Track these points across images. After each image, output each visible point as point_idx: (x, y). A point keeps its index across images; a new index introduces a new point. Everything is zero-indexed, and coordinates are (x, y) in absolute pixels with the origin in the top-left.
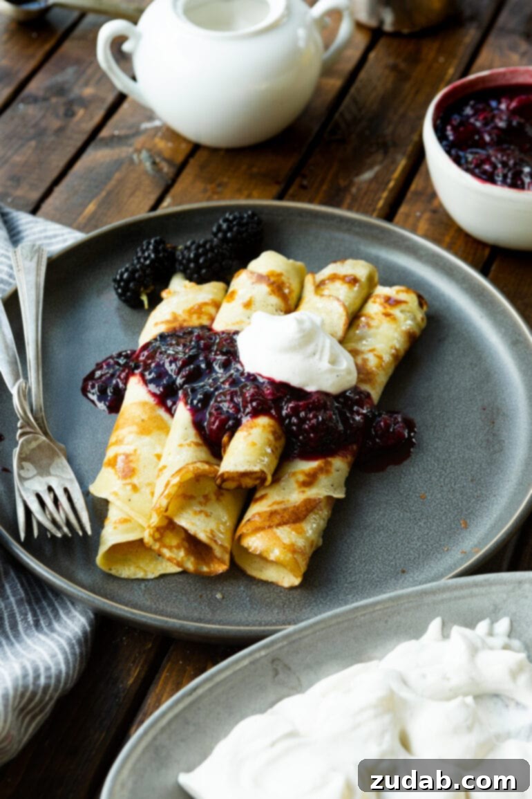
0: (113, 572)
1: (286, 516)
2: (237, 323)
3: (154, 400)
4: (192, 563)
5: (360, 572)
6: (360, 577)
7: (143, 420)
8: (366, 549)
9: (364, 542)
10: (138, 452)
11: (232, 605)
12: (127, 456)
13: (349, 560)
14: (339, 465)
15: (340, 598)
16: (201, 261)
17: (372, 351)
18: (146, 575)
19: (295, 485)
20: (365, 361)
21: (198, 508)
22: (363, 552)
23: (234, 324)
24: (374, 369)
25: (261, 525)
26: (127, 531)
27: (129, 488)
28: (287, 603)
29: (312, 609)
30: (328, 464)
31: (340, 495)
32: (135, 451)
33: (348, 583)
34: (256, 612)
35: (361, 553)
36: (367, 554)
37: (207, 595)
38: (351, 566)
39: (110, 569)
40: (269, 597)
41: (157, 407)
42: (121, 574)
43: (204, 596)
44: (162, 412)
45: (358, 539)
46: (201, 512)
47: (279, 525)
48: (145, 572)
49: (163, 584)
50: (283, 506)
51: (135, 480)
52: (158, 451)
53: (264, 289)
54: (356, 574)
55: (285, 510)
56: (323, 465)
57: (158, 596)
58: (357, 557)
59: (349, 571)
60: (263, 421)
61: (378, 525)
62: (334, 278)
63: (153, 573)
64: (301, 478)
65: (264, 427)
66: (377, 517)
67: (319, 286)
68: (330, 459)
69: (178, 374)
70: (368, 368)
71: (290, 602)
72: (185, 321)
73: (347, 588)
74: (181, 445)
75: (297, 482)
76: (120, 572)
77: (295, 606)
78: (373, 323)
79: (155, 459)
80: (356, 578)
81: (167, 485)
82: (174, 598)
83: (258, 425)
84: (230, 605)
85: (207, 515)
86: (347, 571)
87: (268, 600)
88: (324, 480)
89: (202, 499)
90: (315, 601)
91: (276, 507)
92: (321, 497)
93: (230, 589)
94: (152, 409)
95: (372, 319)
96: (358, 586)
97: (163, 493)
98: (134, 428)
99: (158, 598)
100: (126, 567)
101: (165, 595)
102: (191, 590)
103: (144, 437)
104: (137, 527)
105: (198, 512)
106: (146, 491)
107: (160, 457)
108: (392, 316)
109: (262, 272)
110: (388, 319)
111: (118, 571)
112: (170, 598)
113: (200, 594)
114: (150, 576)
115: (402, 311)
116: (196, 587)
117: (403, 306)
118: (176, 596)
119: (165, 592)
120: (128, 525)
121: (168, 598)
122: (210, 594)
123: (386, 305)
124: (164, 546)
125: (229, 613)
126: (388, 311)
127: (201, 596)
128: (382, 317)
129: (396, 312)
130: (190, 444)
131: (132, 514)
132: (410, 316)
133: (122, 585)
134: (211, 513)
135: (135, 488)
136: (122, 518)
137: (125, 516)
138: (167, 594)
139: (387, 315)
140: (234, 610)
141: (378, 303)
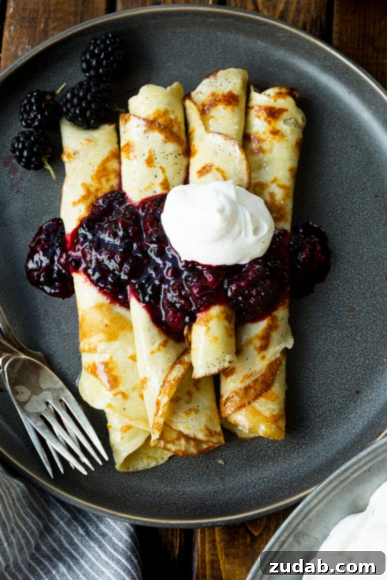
0: (131, 470)
1: (259, 387)
2: (149, 187)
3: (107, 299)
5: (324, 403)
6: (325, 408)
7: (106, 326)
8: (322, 378)
9: (318, 372)
10: (114, 359)
11: (235, 467)
12: (106, 364)
13: (312, 393)
14: (282, 313)
15: (317, 434)
16: (88, 114)
17: (274, 181)
18: (158, 462)
19: (255, 353)
20: (272, 195)
21: (187, 407)
22: (321, 382)
23: (146, 190)
24: (282, 202)
25: (242, 403)
26: (133, 437)
27: (120, 397)
28: (277, 451)
29: (298, 452)
30: (274, 319)
31: (290, 344)
32: (111, 358)
33: (318, 417)
34: (256, 469)
35: (319, 384)
36: (324, 383)
37: (212, 465)
38: (315, 399)
39: (128, 468)
40: (261, 451)
41: (112, 306)
42: (138, 468)
43: (210, 465)
44: (118, 309)
45: (313, 370)
46: (190, 410)
47: (256, 398)
48: (156, 459)
49: (174, 464)
50: (253, 378)
51: (122, 388)
52: (130, 352)
53: (157, 137)
54: (321, 406)
55: (256, 381)
56: (270, 322)
57: (174, 478)
58: (317, 389)
59: (315, 405)
60: (215, 310)
61: (324, 350)
62: (215, 100)
63: (162, 459)
64: (258, 343)
65: (218, 317)
66: (322, 343)
67: (204, 112)
68: (275, 313)
69: (120, 270)
70: (277, 203)
71: (279, 451)
72: (97, 190)
73: (318, 422)
74: (152, 353)
75: (256, 348)
76: (136, 467)
77: (284, 453)
78: (266, 146)
79: (131, 361)
80: (322, 410)
82: (187, 476)
83: (213, 316)
84: (233, 469)
85: (197, 411)
86: (313, 405)
87: (261, 454)
88: (275, 336)
89: (186, 398)
90: (298, 443)
91: (248, 382)
92: (278, 355)
93: (227, 452)
94: (110, 310)
95: (264, 141)
96: (326, 418)
97: (157, 412)
98: (102, 336)
99: (175, 480)
100: (139, 461)
101: (179, 475)
102: (197, 463)
103: (113, 342)
104: (138, 431)
105: (188, 412)
106: (134, 395)
107: (133, 358)
108: (280, 133)
109: (149, 116)
110: (277, 137)
111: (134, 467)
112: (184, 477)
113: (206, 465)
114: (161, 462)
115: (285, 122)
116: (201, 459)
117: (285, 115)
118: (188, 474)
119: (177, 472)
120: (131, 432)
121: (183, 477)
122: (214, 462)
123: (270, 119)
124: (167, 442)
125: (235, 477)
126: (274, 128)
127: (207, 467)
128: (271, 136)
129: (280, 125)
130: (159, 347)
131: (132, 423)
132: (292, 123)
133: (142, 477)
134: (198, 406)
135: (125, 396)
136: (123, 426)
137: (125, 424)
138: (180, 474)
139: (275, 133)
140: (238, 473)
141: (262, 118)
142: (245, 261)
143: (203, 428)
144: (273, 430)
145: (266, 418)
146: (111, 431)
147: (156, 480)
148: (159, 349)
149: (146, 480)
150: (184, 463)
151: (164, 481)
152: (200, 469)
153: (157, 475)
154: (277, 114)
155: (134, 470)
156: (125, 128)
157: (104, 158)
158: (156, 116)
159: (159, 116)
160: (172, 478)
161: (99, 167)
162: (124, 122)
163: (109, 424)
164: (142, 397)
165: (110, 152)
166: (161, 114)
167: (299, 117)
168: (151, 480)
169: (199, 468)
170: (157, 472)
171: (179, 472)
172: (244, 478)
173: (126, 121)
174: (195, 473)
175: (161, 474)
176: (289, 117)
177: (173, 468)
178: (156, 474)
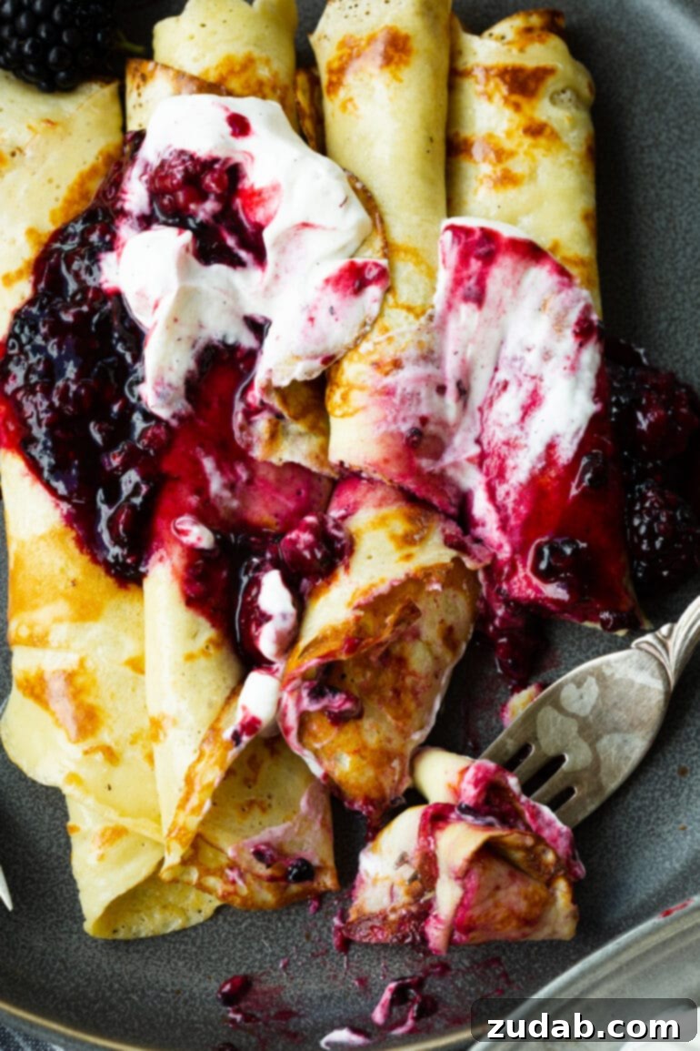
0: (121, 935)
7: (74, 583)
10: (89, 664)
12: (70, 677)
16: (52, 56)
18: (188, 919)
26: (127, 857)
27: (99, 757)
32: (82, 663)
39: (115, 931)
42: (139, 932)
48: (184, 911)
49: (227, 927)
51: (105, 737)
52: (130, 649)
57: (226, 960)
63: (200, 911)
74: (191, 657)
76: (134, 929)
78: (518, 167)
79: (129, 672)
81: (189, 781)
82: (259, 956)
95: (512, 154)
97: (186, 799)
98: (62, 608)
99: (228, 964)
100: (142, 915)
101: (238, 954)
102: (283, 926)
103: (88, 625)
104: (142, 842)
105: (247, 809)
106: (133, 755)
107: (137, 665)
108: (548, 131)
109: (207, 71)
110: (542, 141)
111: (130, 929)
112: (251, 959)
113: (305, 932)
114: (196, 919)
115: (553, 101)
116: (292, 918)
117: (551, 84)
118: (261, 951)
119: (234, 946)
120: (123, 843)
121: (247, 959)
122: (324, 925)
123: (515, 98)
124: (206, 872)
125: (375, 964)
126: (531, 119)
127: (308, 937)
128: (528, 141)
129: (547, 110)
130: (207, 648)
131: (127, 822)
132: (570, 100)
133: (147, 954)
134: (269, 795)
135: (111, 755)
136: (106, 829)
137: (111, 825)
138: (241, 951)
139: (536, 130)
140: (382, 953)
141: (497, 98)
146: (75, 840)
147: (181, 964)
148: (205, 651)
149: (159, 963)
150: (252, 925)
151: (201, 966)
152: (290, 941)
153: (185, 951)
154: (532, 85)
155: (130, 936)
156: (139, 95)
157: (86, 168)
158: (224, 72)
159: (232, 72)
160: (221, 959)
161: (71, 190)
162: (138, 80)
163: (70, 823)
164: (150, 758)
165: (101, 153)
166: (237, 68)
167: (583, 82)
168: (169, 962)
169: (288, 938)
170: (186, 944)
171: (240, 946)
172: (397, 965)
173: (144, 78)
174: (278, 950)
175: (194, 950)
176: (560, 86)
177: (223, 935)
178: (183, 947)
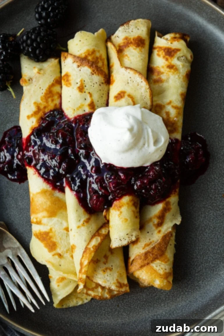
0: (64, 307)
1: (155, 252)
2: (80, 107)
3: (50, 187)
4: (107, 293)
5: (202, 263)
6: (203, 266)
7: (49, 206)
8: (201, 245)
9: (198, 240)
10: (53, 230)
11: (137, 306)
13: (193, 256)
14: (174, 199)
15: (196, 285)
16: (37, 52)
17: (170, 103)
18: (83, 301)
19: (154, 228)
20: (168, 114)
21: (104, 267)
22: (200, 248)
23: (78, 109)
24: (175, 119)
25: (143, 264)
26: (66, 286)
27: (57, 257)
28: (167, 296)
29: (182, 297)
30: (168, 204)
31: (178, 221)
32: (51, 229)
33: (198, 273)
34: (152, 308)
35: (199, 249)
36: (202, 248)
37: (122, 304)
38: (196, 260)
39: (63, 306)
40: (156, 295)
41: (53, 191)
42: (69, 306)
43: (120, 305)
44: (57, 194)
45: (195, 239)
46: (107, 269)
47: (153, 261)
48: (82, 299)
49: (95, 303)
50: (152, 246)
51: (59, 251)
52: (65, 225)
53: (86, 70)
54: (200, 265)
55: (154, 248)
56: (165, 206)
57: (94, 313)
58: (197, 253)
59: (195, 264)
60: (126, 199)
61: (203, 225)
62: (128, 43)
63: (87, 299)
64: (156, 221)
65: (128, 204)
66: (202, 220)
67: (120, 51)
68: (168, 200)
69: (59, 168)
70: (171, 120)
71: (169, 296)
72: (45, 107)
73: (197, 276)
74: (79, 227)
75: (154, 225)
76: (68, 305)
77: (172, 298)
78: (163, 77)
79: (65, 232)
80: (200, 268)
82: (104, 312)
83: (124, 204)
84: (136, 307)
85: (111, 270)
86: (194, 264)
87: (156, 297)
88: (168, 215)
89: (104, 260)
90: (182, 291)
91: (148, 249)
92: (170, 230)
93: (133, 295)
94: (51, 195)
95: (162, 73)
96: (203, 273)
98: (45, 214)
99: (95, 314)
100: (70, 301)
101: (98, 311)
102: (111, 303)
103: (53, 218)
104: (70, 281)
105: (105, 271)
106: (67, 255)
107: (67, 229)
108: (175, 67)
109: (81, 54)
110: (172, 70)
111: (67, 305)
112: (102, 313)
113: (117, 304)
114: (86, 301)
115: (178, 59)
116: (113, 300)
117: (179, 54)
118: (104, 310)
119: (97, 309)
120: (65, 282)
121: (101, 313)
122: (122, 302)
123: (167, 57)
124: (88, 289)
125: (137, 313)
126: (170, 63)
127: (118, 306)
128: (168, 70)
129: (175, 61)
130: (84, 223)
131: (65, 275)
132: (184, 60)
133: (72, 311)
134: (112, 266)
135: (60, 256)
136: (60, 278)
137: (61, 276)
138: (99, 310)
139: (171, 67)
140: (140, 310)
141: (162, 56)
142: (148, 164)
143: (116, 281)
144: (165, 284)
145: (161, 275)
146: (51, 279)
147: (81, 314)
148: (83, 225)
149: (75, 314)
150: (102, 302)
151: (87, 315)
152: (113, 307)
153: (83, 310)
154: (173, 53)
155: (67, 307)
156: (64, 63)
157: (51, 84)
158: (87, 54)
159: (89, 54)
160: (93, 313)
161: (46, 90)
162: (64, 58)
163: (50, 275)
164: (72, 257)
165: (55, 79)
166: (90, 53)
167: (189, 55)
168: (78, 314)
169: (112, 306)
170: (83, 308)
171: (98, 309)
172: (144, 314)
173: (66, 58)
174: (109, 310)
175: (85, 310)
176: (181, 55)
177: (94, 306)
178: (82, 309)
